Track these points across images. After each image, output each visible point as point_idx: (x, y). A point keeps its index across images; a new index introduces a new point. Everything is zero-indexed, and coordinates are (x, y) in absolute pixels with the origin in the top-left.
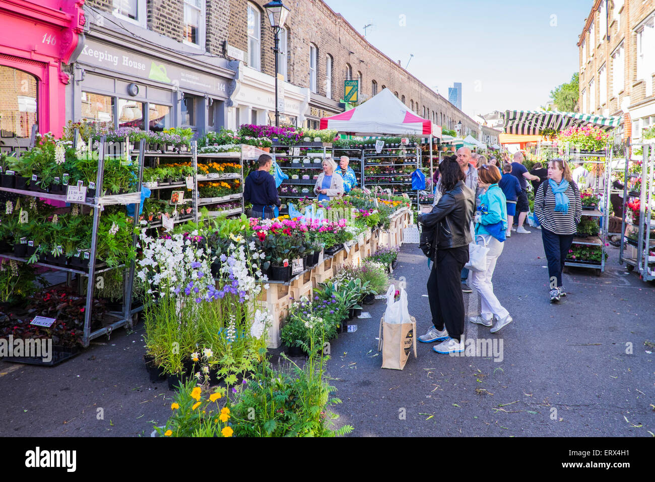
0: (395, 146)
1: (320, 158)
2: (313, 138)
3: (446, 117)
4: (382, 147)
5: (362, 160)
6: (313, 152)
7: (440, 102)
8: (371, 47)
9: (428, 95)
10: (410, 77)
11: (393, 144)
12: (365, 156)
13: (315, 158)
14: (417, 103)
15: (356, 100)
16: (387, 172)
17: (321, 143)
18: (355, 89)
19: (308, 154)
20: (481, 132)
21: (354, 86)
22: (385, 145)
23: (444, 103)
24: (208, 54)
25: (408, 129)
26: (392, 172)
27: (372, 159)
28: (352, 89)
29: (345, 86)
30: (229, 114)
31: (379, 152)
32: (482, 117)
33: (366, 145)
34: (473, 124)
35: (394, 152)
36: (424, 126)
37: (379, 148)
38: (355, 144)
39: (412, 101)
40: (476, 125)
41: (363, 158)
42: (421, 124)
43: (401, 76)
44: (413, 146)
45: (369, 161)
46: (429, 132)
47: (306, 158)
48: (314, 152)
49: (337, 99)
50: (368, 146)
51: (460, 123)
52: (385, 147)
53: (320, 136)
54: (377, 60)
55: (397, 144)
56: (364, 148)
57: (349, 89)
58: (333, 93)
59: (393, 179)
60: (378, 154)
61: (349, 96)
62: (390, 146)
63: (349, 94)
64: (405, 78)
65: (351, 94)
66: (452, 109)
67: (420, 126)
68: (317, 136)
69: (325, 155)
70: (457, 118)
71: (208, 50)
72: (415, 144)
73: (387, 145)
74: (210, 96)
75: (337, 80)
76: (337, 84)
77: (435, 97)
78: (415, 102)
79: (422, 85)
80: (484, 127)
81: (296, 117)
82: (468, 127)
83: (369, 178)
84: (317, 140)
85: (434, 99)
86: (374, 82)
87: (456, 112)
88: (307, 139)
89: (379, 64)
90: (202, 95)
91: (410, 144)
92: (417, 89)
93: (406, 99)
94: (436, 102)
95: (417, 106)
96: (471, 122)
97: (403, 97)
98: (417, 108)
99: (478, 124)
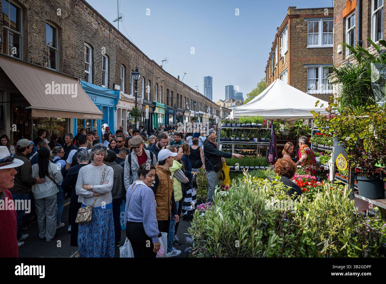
7: (199, 96)
8: (167, 73)
9: (193, 93)
10: (185, 86)
20: (222, 111)
23: (202, 97)
24: (109, 90)
30: (115, 113)
32: (222, 101)
34: (217, 107)
39: (185, 97)
43: (180, 85)
49: (152, 100)
54: (169, 79)
58: (150, 98)
64: (182, 86)
66: (206, 100)
71: (109, 88)
74: (110, 106)
75: (152, 91)
76: (152, 93)
78: (187, 98)
79: (190, 89)
80: (223, 108)
85: (196, 95)
86: (168, 90)
87: (208, 101)
89: (170, 81)
90: (107, 106)
92: (188, 91)
93: (183, 96)
94: (197, 97)
95: (188, 100)
96: (216, 106)
97: (181, 96)
98: (188, 101)
99: (219, 107)
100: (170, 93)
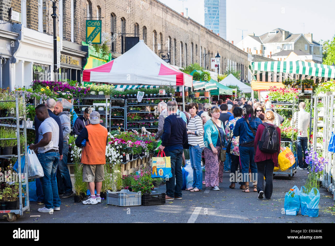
0: (153, 96)
1: (103, 107)
2: (98, 92)
3: (199, 48)
4: (142, 97)
5: (125, 108)
6: (97, 102)
7: (191, 27)
9: (175, 22)
11: (151, 95)
12: (128, 105)
13: (99, 107)
14: (161, 34)
15: (99, 42)
16: (147, 118)
17: (103, 96)
18: (98, 30)
19: (94, 104)
21: (97, 27)
22: (145, 95)
23: (196, 29)
24: (2, 21)
25: (164, 80)
26: (151, 118)
27: (134, 107)
28: (95, 30)
29: (87, 26)
30: (12, 69)
31: (140, 101)
33: (128, 95)
34: (239, 54)
35: (152, 101)
36: (177, 78)
37: (140, 97)
38: (119, 94)
39: (155, 32)
40: (243, 56)
41: (126, 106)
42: (175, 76)
44: (169, 96)
45: (131, 109)
46: (182, 84)
47: (92, 107)
48: (99, 103)
49: (79, 41)
50: (130, 96)
51: (218, 56)
52: (145, 97)
53: (103, 90)
55: (155, 95)
56: (126, 97)
57: (91, 30)
58: (75, 36)
59: (152, 124)
60: (139, 103)
61: (92, 38)
62: (149, 96)
63: (91, 35)
65: (94, 35)
66: (207, 36)
67: (174, 78)
68: (100, 90)
69: (107, 104)
70: (214, 47)
71: (1, 18)
72: (171, 94)
73: (147, 95)
75: (80, 21)
76: (79, 26)
77: (184, 22)
78: (158, 33)
81: (50, 66)
82: (232, 59)
83: (131, 123)
84: (101, 93)
85: (181, 25)
86: (113, 15)
87: (213, 40)
88: (93, 93)
91: (167, 94)
92: (161, 15)
93: (148, 30)
94: (186, 29)
95: (162, 38)
96: (236, 52)
97: (145, 28)
98: (162, 40)
99: (246, 54)
100: (119, 23)
